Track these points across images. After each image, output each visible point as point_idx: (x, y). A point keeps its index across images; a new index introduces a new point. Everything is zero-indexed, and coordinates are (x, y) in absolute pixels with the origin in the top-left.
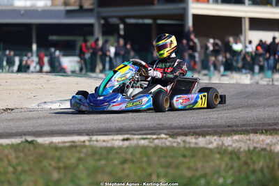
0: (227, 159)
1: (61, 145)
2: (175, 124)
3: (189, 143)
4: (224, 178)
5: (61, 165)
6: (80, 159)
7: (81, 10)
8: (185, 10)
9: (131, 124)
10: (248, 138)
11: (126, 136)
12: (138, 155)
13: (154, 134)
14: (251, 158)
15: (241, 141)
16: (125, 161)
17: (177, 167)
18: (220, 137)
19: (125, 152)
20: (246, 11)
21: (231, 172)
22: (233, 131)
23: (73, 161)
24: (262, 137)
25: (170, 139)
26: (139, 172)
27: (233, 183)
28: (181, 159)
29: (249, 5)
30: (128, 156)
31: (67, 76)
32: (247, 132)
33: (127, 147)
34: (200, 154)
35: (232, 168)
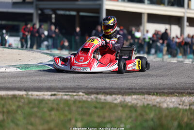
0: (127, 111)
1: (6, 97)
2: (90, 86)
3: (100, 99)
4: (125, 124)
5: (5, 110)
6: (19, 107)
7: (24, 3)
8: (101, 6)
9: (57, 84)
10: (143, 97)
11: (53, 93)
12: (62, 105)
13: (74, 92)
14: (145, 112)
15: (138, 99)
16: (52, 109)
17: (90, 115)
18: (123, 96)
19: (53, 103)
20: (145, 8)
21: (130, 120)
22: (133, 92)
23: (14, 107)
24: (154, 97)
25: (86, 96)
26: (62, 117)
27: (131, 128)
28: (94, 109)
29: (148, 4)
30: (55, 106)
31: (12, 48)
32: (143, 93)
33: (54, 100)
34: (107, 107)
35: (130, 117)
